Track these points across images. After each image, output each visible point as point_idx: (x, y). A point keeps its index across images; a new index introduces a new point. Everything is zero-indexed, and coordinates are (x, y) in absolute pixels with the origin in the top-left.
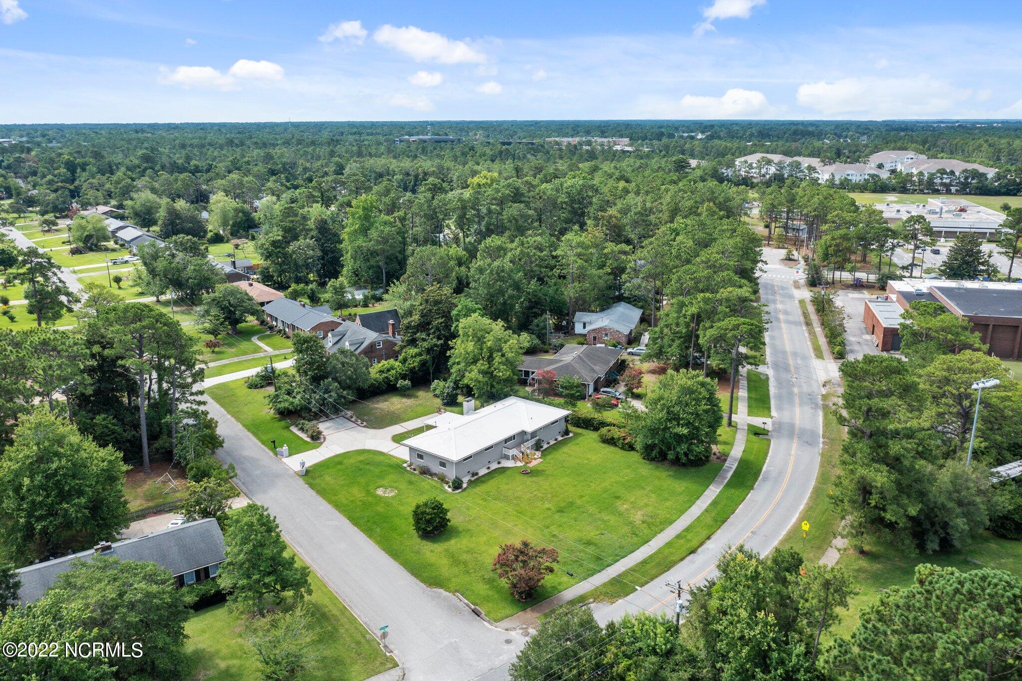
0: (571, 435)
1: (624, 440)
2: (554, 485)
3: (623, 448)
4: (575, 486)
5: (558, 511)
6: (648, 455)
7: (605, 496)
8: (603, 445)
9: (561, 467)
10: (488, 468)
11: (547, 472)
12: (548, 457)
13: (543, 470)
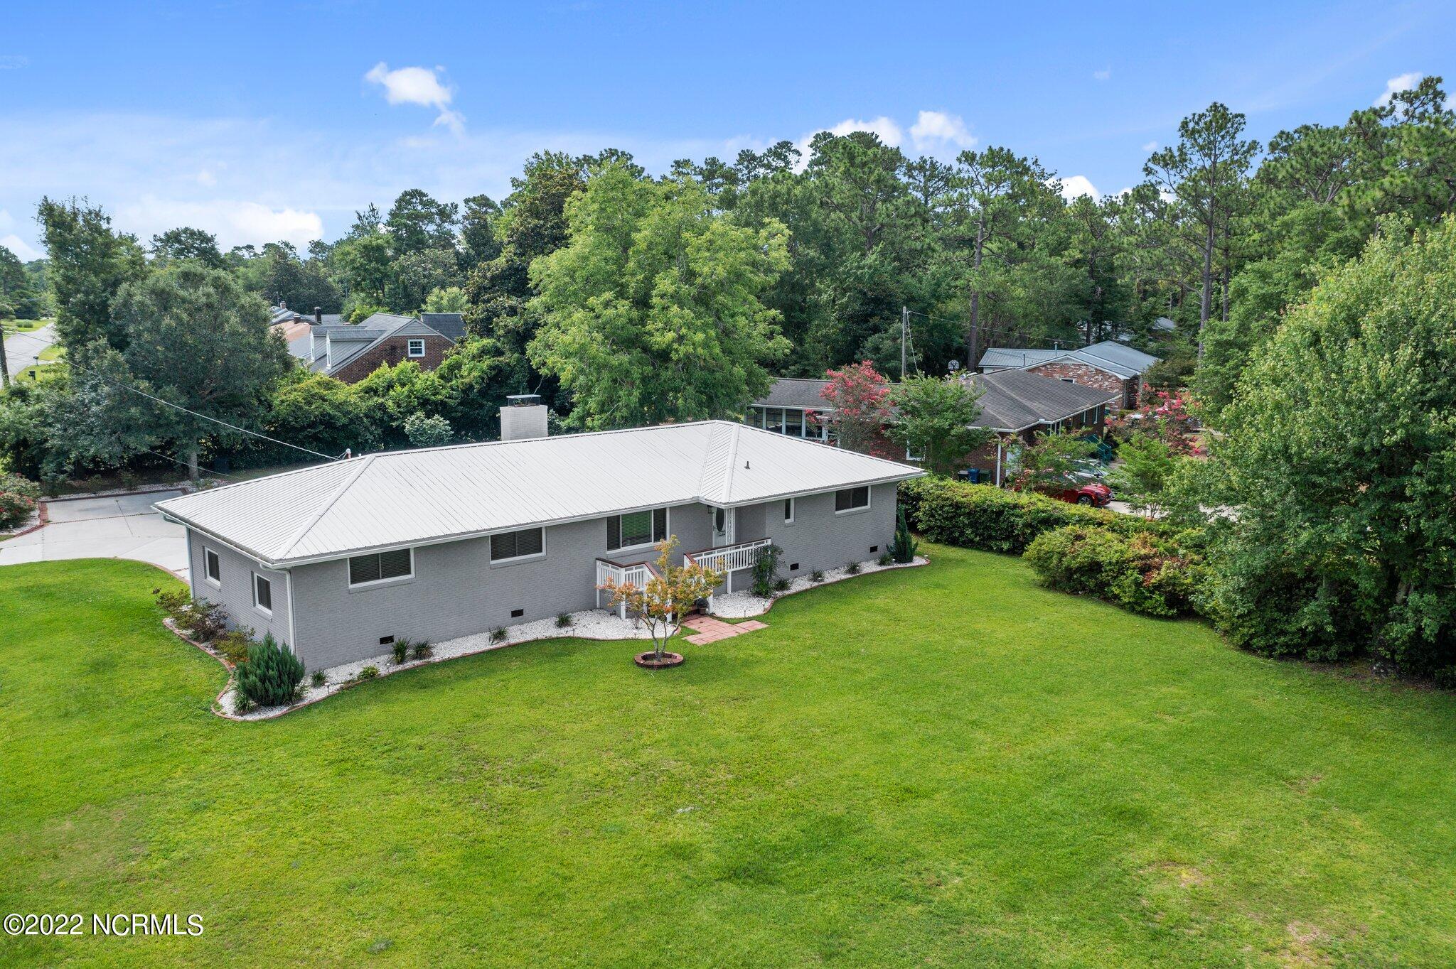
0: (918, 561)
1: (1145, 570)
2: (772, 727)
3: (1137, 608)
4: (885, 737)
5: (735, 874)
6: (1269, 628)
7: (1047, 800)
8: (1050, 596)
9: (838, 657)
10: (500, 636)
11: (764, 668)
12: (799, 618)
13: (748, 662)
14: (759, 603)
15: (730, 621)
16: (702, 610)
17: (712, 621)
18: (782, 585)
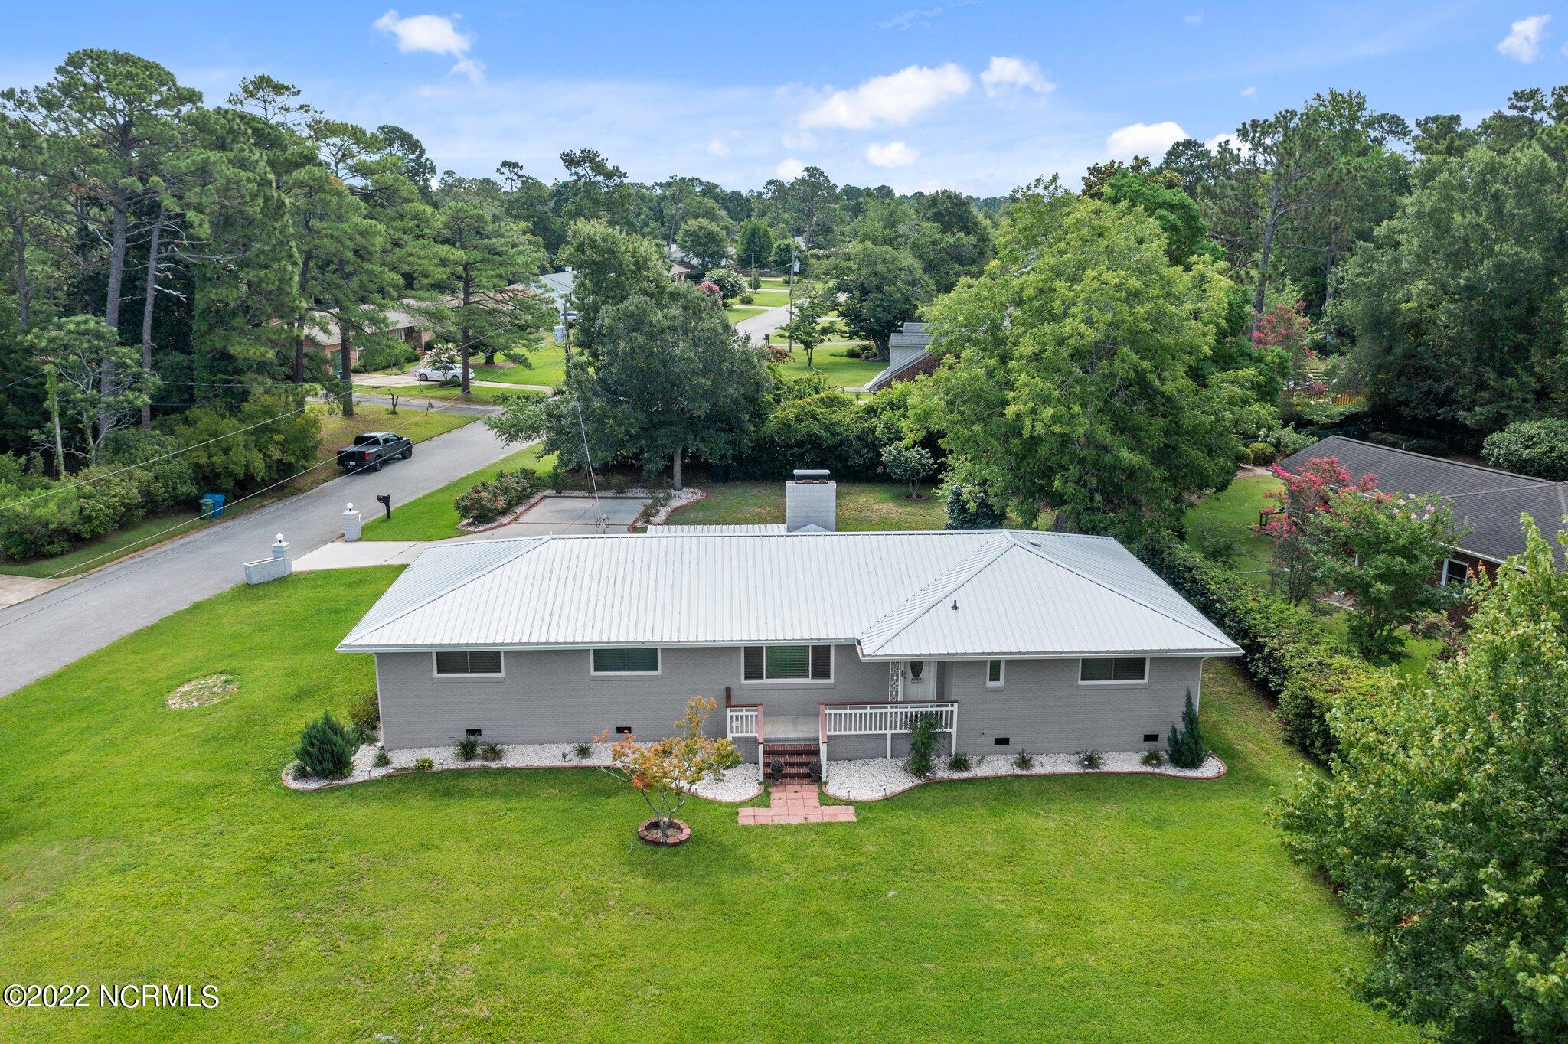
0: (1208, 770)
9: (849, 893)
10: (583, 752)
11: (746, 881)
12: (903, 820)
13: (744, 867)
14: (900, 782)
15: (826, 800)
16: (814, 776)
17: (810, 793)
18: (960, 763)
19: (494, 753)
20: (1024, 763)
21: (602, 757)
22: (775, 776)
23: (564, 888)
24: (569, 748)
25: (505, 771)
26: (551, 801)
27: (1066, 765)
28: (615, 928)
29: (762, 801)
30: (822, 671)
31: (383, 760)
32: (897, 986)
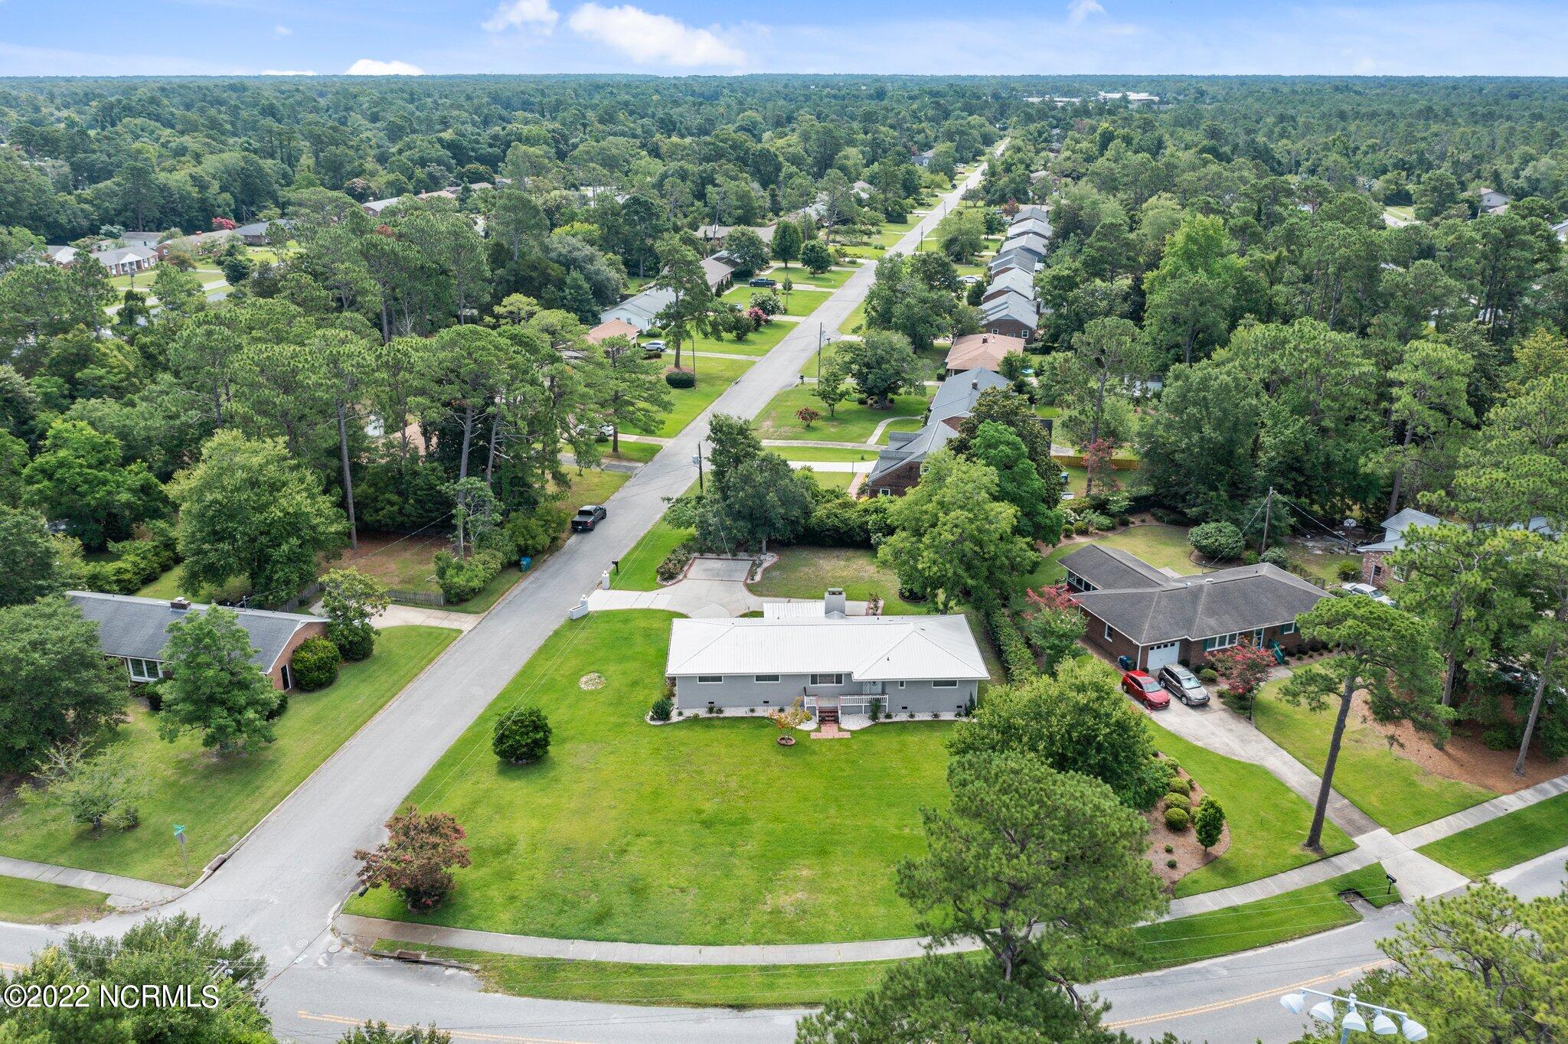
9: (847, 761)
10: (752, 711)
11: (815, 757)
12: (866, 737)
13: (814, 753)
14: (867, 723)
15: (840, 730)
16: (836, 721)
17: (835, 727)
18: (888, 716)
19: (720, 711)
20: (912, 716)
21: (761, 712)
22: (822, 721)
23: (757, 759)
24: (747, 709)
25: (725, 718)
26: (744, 729)
27: (926, 717)
28: (776, 771)
29: (818, 730)
30: (839, 680)
31: (680, 714)
32: (860, 788)
